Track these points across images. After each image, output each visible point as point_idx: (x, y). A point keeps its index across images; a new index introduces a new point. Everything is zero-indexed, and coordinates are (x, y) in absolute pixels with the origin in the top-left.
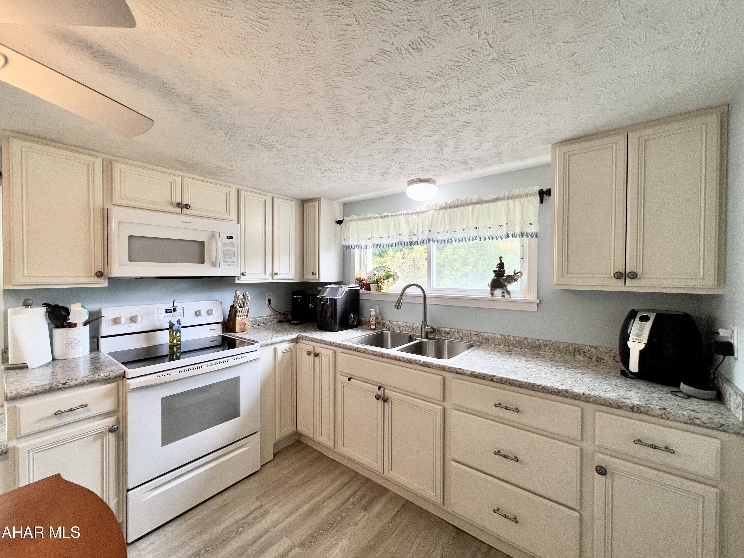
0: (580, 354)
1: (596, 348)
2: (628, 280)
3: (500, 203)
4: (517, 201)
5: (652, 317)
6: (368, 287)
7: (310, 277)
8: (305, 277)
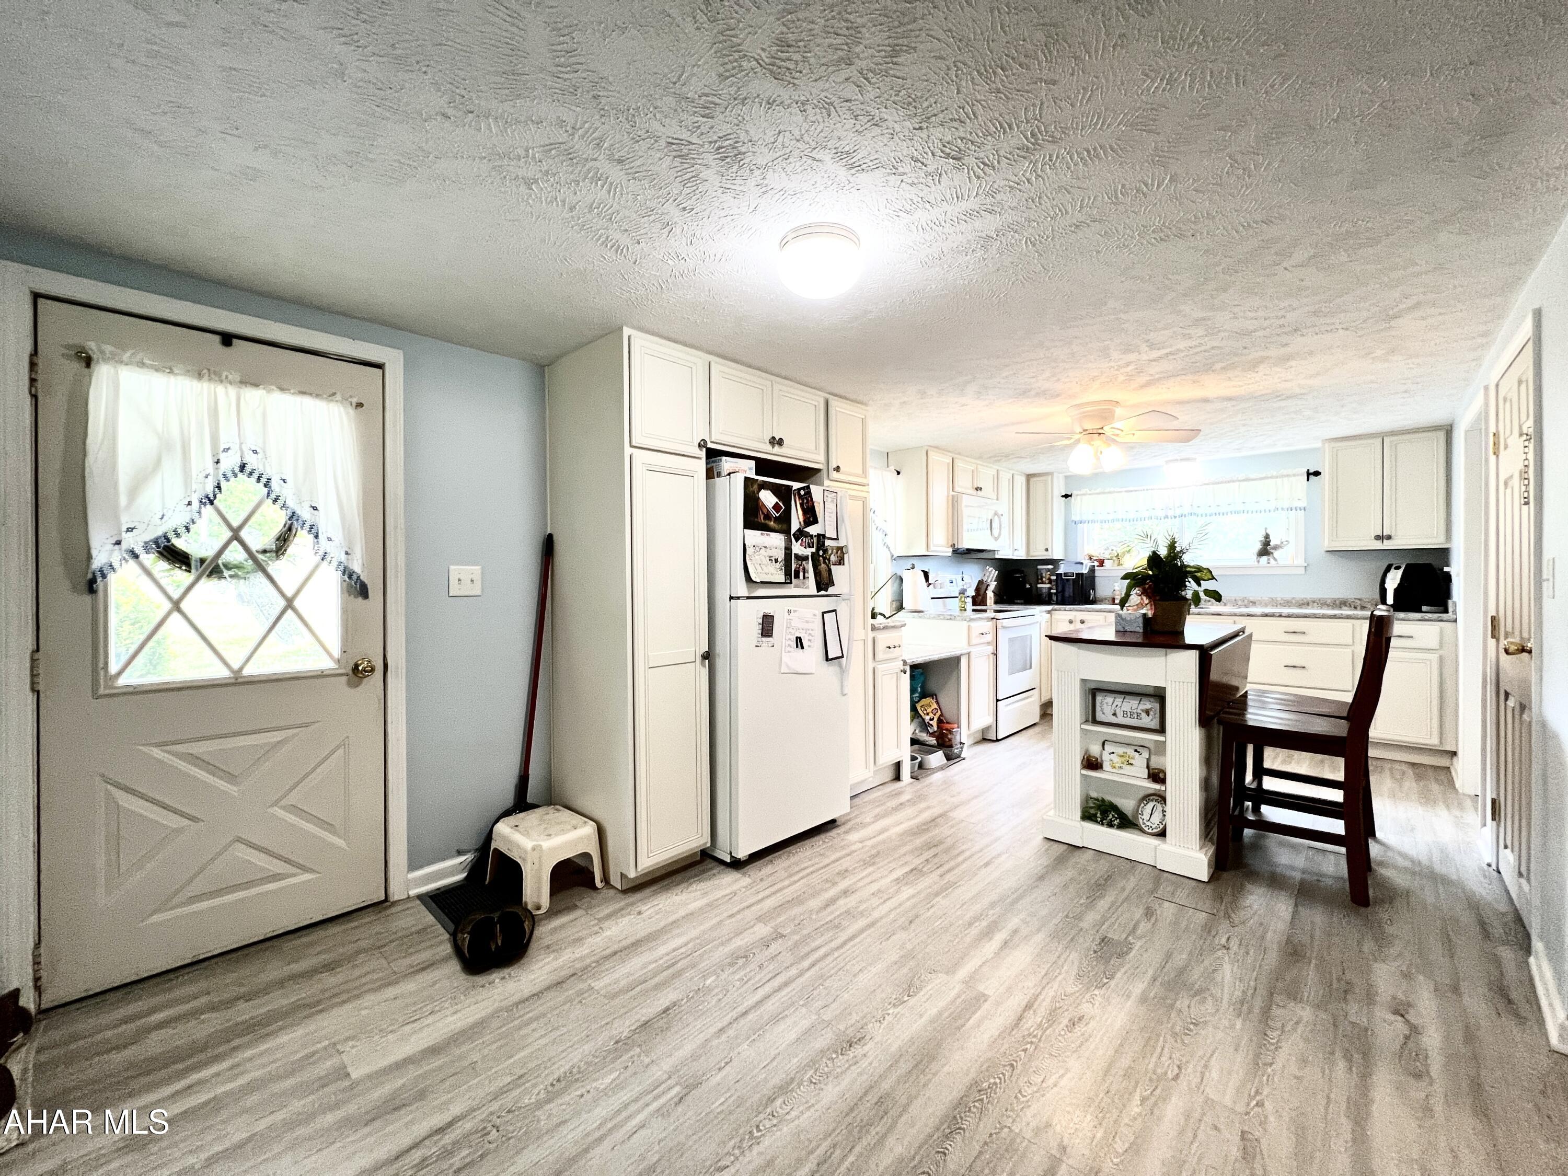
1: (1360, 599)
2: (1385, 541)
4: (1285, 479)
5: (1402, 566)
6: (1101, 563)
7: (1038, 554)
8: (1032, 554)
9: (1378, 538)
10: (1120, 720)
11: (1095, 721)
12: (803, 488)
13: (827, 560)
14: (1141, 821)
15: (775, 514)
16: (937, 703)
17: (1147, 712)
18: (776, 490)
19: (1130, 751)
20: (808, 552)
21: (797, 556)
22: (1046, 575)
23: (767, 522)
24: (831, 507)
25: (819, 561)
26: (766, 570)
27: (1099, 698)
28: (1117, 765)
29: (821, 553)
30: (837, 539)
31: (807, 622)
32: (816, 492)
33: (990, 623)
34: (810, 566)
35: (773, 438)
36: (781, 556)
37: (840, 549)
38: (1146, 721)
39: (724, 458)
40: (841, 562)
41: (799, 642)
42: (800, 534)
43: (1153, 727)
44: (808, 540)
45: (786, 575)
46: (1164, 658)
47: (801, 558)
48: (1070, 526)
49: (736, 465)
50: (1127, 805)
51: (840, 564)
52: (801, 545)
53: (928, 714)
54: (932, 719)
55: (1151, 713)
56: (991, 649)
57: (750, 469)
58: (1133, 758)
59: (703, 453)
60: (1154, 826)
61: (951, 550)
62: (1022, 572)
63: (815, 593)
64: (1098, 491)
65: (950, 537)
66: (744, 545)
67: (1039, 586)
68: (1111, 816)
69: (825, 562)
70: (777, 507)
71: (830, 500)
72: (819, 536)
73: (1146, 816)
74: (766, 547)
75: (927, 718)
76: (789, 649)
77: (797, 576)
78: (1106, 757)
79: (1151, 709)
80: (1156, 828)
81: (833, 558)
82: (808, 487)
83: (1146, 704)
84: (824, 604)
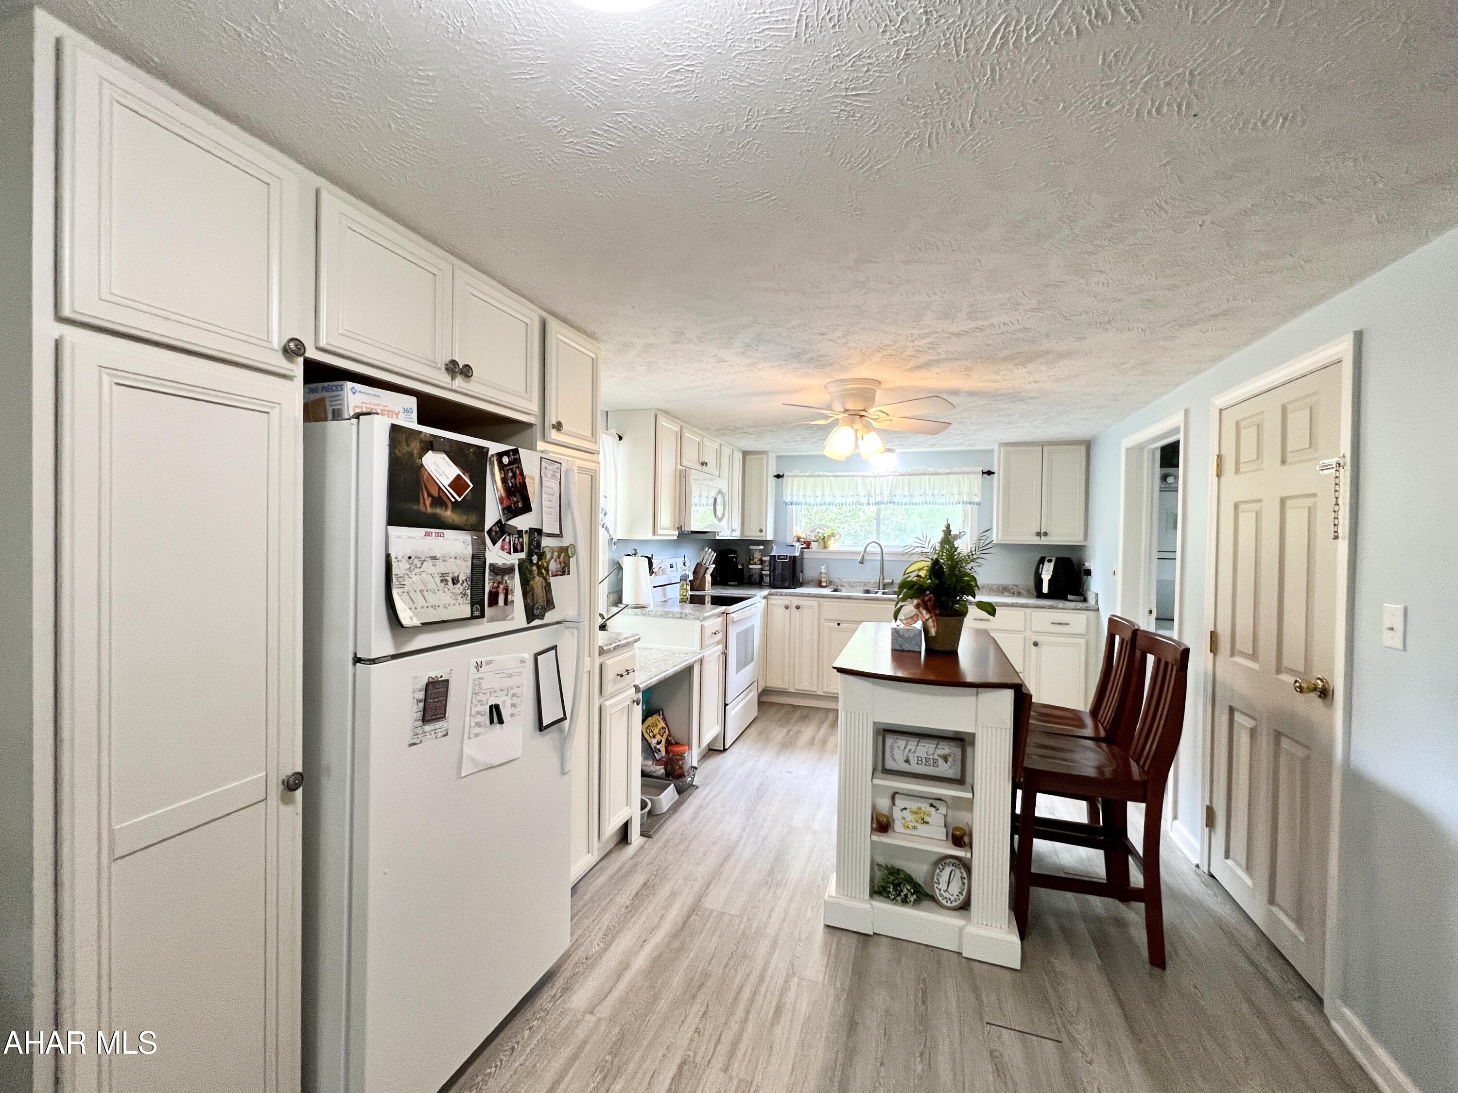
0: (1006, 591)
1: (1017, 586)
2: (1042, 537)
3: (952, 476)
4: (966, 476)
5: (1054, 560)
6: (808, 545)
7: (753, 535)
8: (747, 533)
9: (1039, 534)
10: (915, 768)
11: (887, 772)
12: (506, 453)
13: (544, 571)
14: (937, 891)
15: (454, 496)
16: (664, 719)
17: (945, 758)
18: (457, 454)
19: (925, 806)
20: (514, 559)
21: (495, 569)
22: (757, 555)
23: (438, 511)
24: (551, 485)
25: (531, 572)
26: (432, 599)
27: (889, 741)
28: (910, 824)
29: (535, 559)
30: (560, 535)
31: (510, 676)
32: (529, 461)
33: (720, 619)
34: (515, 583)
35: (454, 362)
36: (464, 570)
37: (564, 550)
38: (945, 769)
39: (349, 385)
40: (564, 571)
41: (495, 714)
42: (501, 531)
43: (951, 776)
44: (514, 539)
45: (472, 605)
46: (974, 698)
47: (500, 571)
48: (781, 507)
49: (375, 400)
50: (918, 871)
51: (563, 573)
52: (503, 549)
53: (654, 737)
54: (659, 743)
55: (950, 759)
56: (720, 647)
57: (407, 411)
58: (929, 815)
59: (298, 369)
60: (952, 898)
61: (677, 533)
62: (735, 552)
63: (526, 625)
64: (807, 474)
65: (677, 520)
66: (388, 556)
67: (751, 566)
68: (905, 891)
69: (540, 574)
70: (457, 484)
71: (550, 473)
72: (532, 531)
73: (943, 886)
74: (434, 558)
75: (654, 742)
76: (477, 730)
77: (493, 601)
78: (897, 814)
79: (949, 755)
80: (956, 900)
81: (553, 566)
82: (516, 452)
83: (945, 749)
84: (537, 639)
